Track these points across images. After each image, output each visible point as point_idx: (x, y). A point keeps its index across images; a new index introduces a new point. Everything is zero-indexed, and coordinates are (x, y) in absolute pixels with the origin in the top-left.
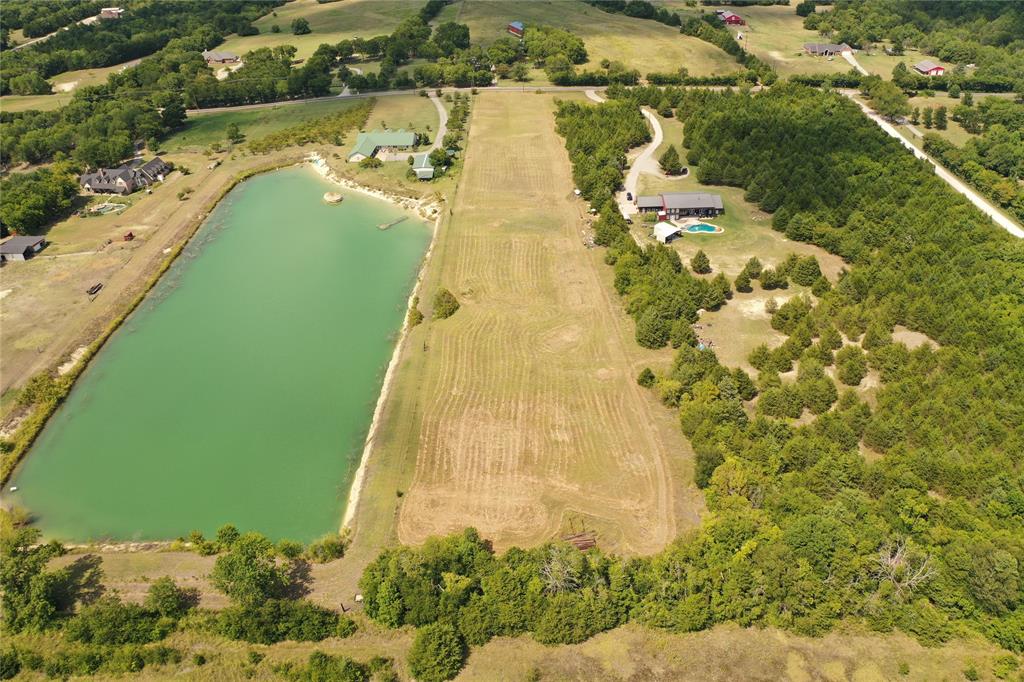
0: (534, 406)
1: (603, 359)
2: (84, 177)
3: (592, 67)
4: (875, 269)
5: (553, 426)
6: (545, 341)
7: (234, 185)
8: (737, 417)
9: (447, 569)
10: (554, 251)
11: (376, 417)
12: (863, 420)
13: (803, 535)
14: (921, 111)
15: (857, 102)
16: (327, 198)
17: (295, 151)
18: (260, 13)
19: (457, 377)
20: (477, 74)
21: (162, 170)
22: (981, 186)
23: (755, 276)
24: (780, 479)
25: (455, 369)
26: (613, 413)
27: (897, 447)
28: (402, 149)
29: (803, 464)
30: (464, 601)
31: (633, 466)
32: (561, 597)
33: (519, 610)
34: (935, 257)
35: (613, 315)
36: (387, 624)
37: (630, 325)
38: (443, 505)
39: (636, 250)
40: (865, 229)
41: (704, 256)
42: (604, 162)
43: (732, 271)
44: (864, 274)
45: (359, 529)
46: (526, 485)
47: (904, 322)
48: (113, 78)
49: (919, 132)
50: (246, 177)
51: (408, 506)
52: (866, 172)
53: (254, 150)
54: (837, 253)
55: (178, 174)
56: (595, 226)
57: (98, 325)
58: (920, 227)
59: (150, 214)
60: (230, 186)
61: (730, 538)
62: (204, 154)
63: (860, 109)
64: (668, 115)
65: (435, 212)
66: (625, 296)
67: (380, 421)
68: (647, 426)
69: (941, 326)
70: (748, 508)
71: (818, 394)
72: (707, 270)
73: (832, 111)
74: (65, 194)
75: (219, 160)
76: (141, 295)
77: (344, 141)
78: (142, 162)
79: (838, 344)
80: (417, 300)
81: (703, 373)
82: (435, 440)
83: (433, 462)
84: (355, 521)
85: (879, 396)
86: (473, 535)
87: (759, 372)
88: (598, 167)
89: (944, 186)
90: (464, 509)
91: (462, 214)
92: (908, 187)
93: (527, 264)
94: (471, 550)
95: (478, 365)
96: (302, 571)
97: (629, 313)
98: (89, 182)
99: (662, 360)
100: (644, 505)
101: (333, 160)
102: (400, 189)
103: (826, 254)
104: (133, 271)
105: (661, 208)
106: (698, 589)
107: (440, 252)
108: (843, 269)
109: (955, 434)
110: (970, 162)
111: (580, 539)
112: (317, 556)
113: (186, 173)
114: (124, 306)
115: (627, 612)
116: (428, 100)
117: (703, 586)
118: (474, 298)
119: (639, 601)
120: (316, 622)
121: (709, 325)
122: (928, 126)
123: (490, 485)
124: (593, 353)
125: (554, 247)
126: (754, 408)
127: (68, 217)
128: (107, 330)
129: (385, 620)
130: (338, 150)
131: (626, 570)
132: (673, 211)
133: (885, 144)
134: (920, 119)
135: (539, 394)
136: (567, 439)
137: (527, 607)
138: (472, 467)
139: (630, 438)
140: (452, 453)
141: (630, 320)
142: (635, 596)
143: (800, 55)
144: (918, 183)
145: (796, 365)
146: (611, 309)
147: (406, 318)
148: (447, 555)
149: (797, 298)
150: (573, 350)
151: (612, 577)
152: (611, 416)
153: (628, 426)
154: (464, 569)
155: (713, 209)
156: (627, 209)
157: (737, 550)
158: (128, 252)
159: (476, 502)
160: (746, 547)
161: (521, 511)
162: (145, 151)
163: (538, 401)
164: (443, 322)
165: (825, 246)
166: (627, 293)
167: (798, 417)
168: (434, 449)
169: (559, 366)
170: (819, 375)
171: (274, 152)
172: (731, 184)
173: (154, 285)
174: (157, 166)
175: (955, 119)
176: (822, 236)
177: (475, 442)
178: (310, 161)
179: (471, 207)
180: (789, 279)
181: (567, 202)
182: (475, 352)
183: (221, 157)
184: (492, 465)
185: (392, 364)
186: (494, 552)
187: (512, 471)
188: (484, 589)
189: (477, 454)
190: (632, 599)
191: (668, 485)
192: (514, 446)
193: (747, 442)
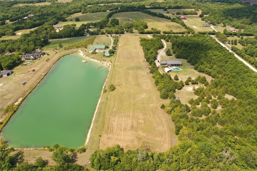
0: (134, 113)
1: (152, 102)
2: (23, 56)
3: (149, 29)
4: (220, 79)
5: (139, 119)
6: (137, 97)
7: (60, 58)
8: (186, 117)
9: (112, 155)
10: (139, 75)
11: (94, 116)
12: (218, 117)
13: (203, 147)
14: (230, 41)
15: (215, 38)
16: (83, 61)
17: (75, 50)
18: (68, 16)
19: (115, 106)
20: (121, 31)
21: (42, 54)
22: (246, 59)
23: (190, 81)
24: (197, 133)
25: (114, 104)
26: (154, 115)
27: (227, 124)
28: (102, 49)
29: (203, 129)
30: (116, 164)
31: (159, 129)
32: (141, 163)
33: (130, 166)
34: (235, 77)
35: (154, 91)
36: (97, 170)
37: (159, 93)
38: (111, 139)
39: (160, 74)
40: (217, 70)
41: (177, 76)
42: (152, 53)
43: (184, 80)
44: (217, 81)
45: (90, 145)
46: (132, 134)
47: (227, 93)
48: (31, 32)
49: (230, 46)
50: (63, 56)
51: (102, 139)
52: (217, 56)
53: (65, 49)
54: (210, 76)
55: (46, 55)
56: (150, 68)
57: (25, 92)
58: (231, 69)
59: (39, 65)
60: (59, 58)
61: (184, 148)
62: (53, 50)
63: (215, 40)
64: (168, 41)
65: (110, 65)
66: (157, 86)
67: (95, 117)
68: (163, 119)
69: (237, 94)
70: (189, 140)
71: (206, 111)
72: (177, 80)
73: (208, 40)
74: (18, 60)
75: (56, 52)
76: (36, 85)
77: (87, 47)
78: (37, 52)
79: (211, 98)
80: (105, 87)
81: (177, 105)
82: (109, 122)
83: (109, 128)
84: (89, 143)
85: (222, 112)
86: (119, 147)
87: (191, 105)
88: (151, 54)
89: (237, 59)
90: (116, 140)
91: (117, 65)
92: (228, 59)
93: (133, 78)
94: (118, 150)
95: (120, 103)
96: (75, 156)
97: (158, 90)
98: (24, 57)
99: (167, 102)
100: (162, 139)
101: (85, 52)
102: (101, 59)
103: (208, 76)
104: (34, 79)
105: (166, 64)
106: (176, 161)
107: (111, 74)
108: (212, 79)
109: (241, 121)
110: (243, 53)
111: (146, 148)
112: (79, 152)
113: (48, 55)
114: (32, 88)
115: (158, 167)
116: (108, 37)
117: (177, 160)
118: (119, 86)
119: (161, 164)
120: (78, 169)
121: (178, 93)
122: (232, 44)
123: (123, 134)
124: (149, 100)
125: (139, 74)
126: (190, 114)
127: (18, 66)
128: (27, 94)
129: (96, 169)
130: (86, 49)
131: (158, 156)
132: (169, 65)
133: (222, 49)
134: (230, 43)
135: (136, 111)
136: (143, 122)
137: (132, 165)
138: (119, 129)
139: (159, 122)
140: (113, 125)
141: (159, 92)
142: (160, 163)
143: (200, 27)
144: (230, 58)
145: (200, 103)
146: (154, 89)
147: (102, 91)
148: (112, 152)
149: (200, 87)
150: (144, 100)
151: (154, 158)
152: (154, 116)
153: (158, 119)
154: (116, 156)
155: (179, 64)
156: (158, 64)
157: (186, 151)
158: (33, 74)
159: (119, 138)
160: (188, 150)
161: (131, 140)
162: (38, 49)
163: (135, 112)
164: (112, 92)
165: (207, 74)
166: (158, 85)
167: (201, 117)
168: (109, 125)
169: (141, 103)
170: (206, 106)
171: (70, 50)
172: (183, 58)
173: (39, 83)
174: (41, 53)
175: (239, 43)
176: (207, 71)
177: (119, 123)
178: (79, 52)
179: (119, 64)
180: (198, 82)
181: (143, 62)
182: (120, 100)
183: (57, 51)
184: (124, 129)
185: (99, 103)
186: (124, 151)
187: (129, 130)
188: (121, 161)
189: (120, 126)
190: (159, 164)
191: (168, 134)
192: (129, 124)
193: (188, 123)
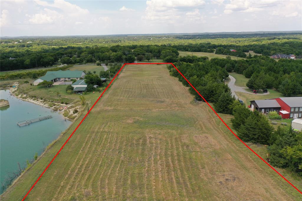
17: (5, 82)
93: (168, 166)
102: (56, 98)
105: (280, 108)
116: (101, 66)
125: (196, 144)
132: (297, 110)
179: (109, 108)
